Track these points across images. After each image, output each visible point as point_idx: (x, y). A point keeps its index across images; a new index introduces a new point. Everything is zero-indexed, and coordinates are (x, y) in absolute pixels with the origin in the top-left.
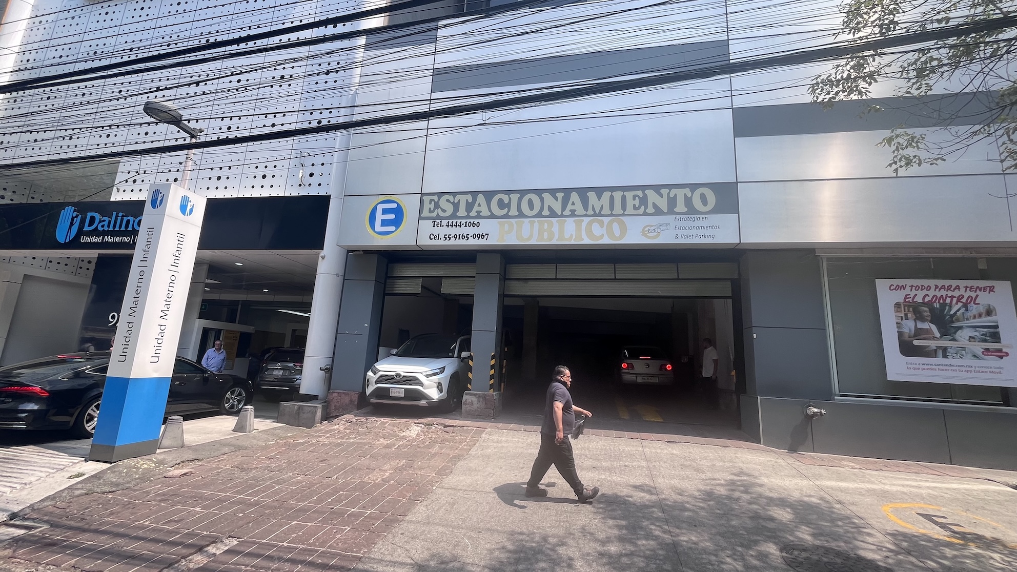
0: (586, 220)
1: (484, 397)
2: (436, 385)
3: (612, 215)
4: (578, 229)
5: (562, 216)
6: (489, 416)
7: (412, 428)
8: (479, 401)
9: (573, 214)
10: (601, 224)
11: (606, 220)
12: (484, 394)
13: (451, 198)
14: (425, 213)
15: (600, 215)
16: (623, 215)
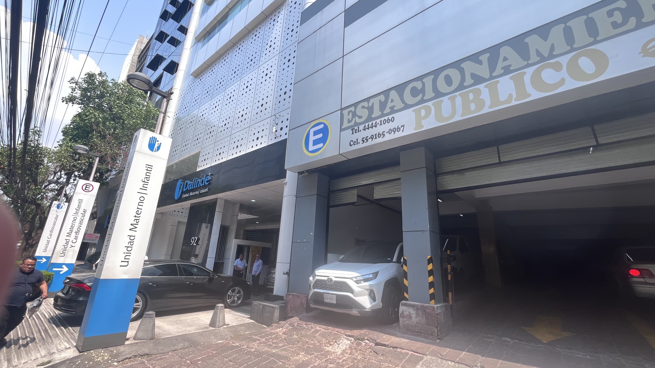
0: (530, 71)
1: (424, 310)
2: (367, 292)
3: (572, 50)
4: (519, 84)
5: (492, 78)
6: (431, 335)
7: (341, 341)
8: (417, 315)
9: (507, 71)
10: (558, 67)
11: (564, 60)
12: (423, 306)
13: (365, 104)
14: (346, 124)
15: (552, 56)
16: (595, 42)
